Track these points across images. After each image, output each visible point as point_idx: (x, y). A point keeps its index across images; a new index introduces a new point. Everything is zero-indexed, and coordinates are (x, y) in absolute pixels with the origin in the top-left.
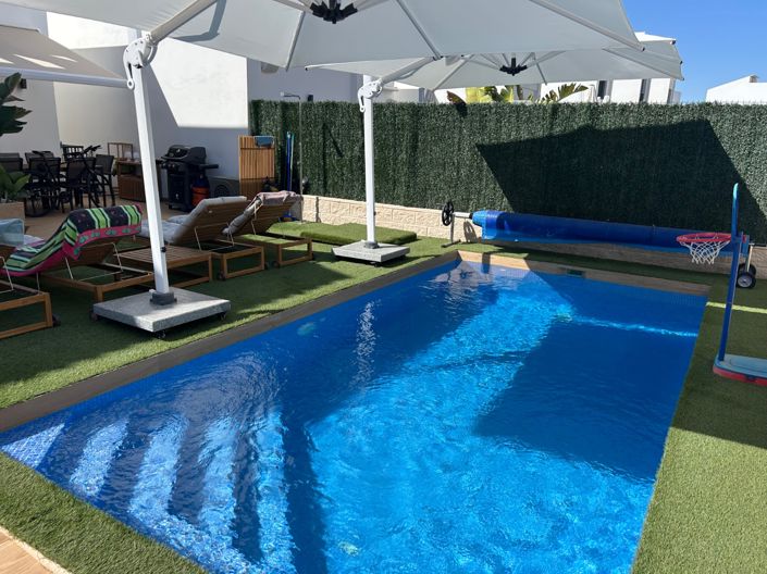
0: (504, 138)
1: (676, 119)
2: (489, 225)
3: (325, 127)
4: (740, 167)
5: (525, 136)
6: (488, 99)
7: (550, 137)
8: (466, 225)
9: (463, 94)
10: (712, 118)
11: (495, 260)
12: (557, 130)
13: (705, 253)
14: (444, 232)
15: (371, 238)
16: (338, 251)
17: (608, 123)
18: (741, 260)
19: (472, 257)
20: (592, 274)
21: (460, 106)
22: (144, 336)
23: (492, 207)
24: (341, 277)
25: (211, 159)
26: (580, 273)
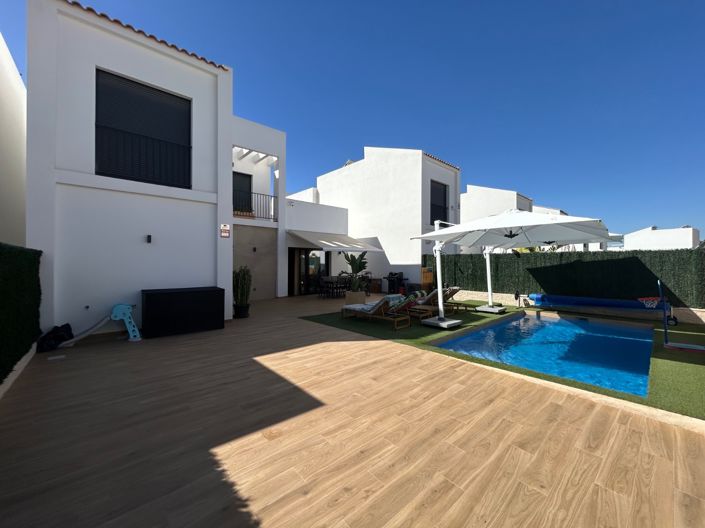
0: (539, 265)
1: (621, 257)
2: (537, 300)
3: (455, 264)
4: (658, 275)
5: (548, 264)
6: (528, 251)
7: (561, 265)
8: (525, 300)
9: (518, 250)
10: (639, 256)
11: (543, 314)
12: (564, 262)
13: (651, 303)
14: (515, 303)
15: (491, 304)
16: (478, 309)
17: (588, 259)
18: (667, 314)
19: (531, 313)
20: (591, 319)
21: (516, 254)
22: (444, 329)
23: (536, 292)
24: (484, 317)
25: (405, 276)
26: (585, 319)
